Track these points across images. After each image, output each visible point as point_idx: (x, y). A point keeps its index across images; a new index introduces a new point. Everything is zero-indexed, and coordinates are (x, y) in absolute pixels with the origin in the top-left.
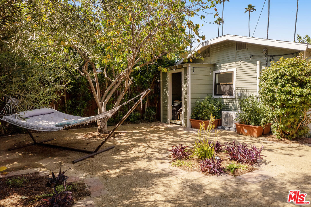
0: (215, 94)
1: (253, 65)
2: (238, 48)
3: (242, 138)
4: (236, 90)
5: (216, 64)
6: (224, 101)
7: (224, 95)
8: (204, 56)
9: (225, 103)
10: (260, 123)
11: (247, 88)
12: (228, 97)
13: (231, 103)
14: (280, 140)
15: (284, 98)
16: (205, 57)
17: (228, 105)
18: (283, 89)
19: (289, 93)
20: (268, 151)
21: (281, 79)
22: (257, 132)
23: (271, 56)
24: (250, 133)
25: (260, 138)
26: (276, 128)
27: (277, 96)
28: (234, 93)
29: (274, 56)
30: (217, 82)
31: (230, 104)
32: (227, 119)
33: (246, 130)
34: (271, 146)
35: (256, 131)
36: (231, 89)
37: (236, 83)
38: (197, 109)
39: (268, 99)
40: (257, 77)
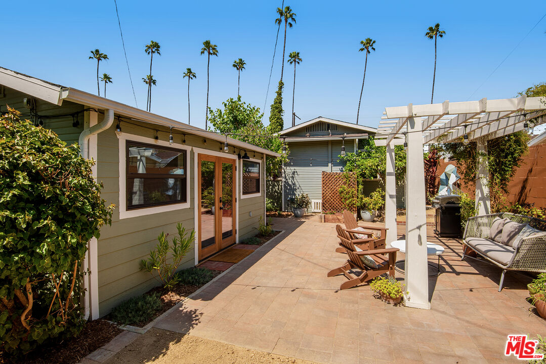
23: (39, 117)
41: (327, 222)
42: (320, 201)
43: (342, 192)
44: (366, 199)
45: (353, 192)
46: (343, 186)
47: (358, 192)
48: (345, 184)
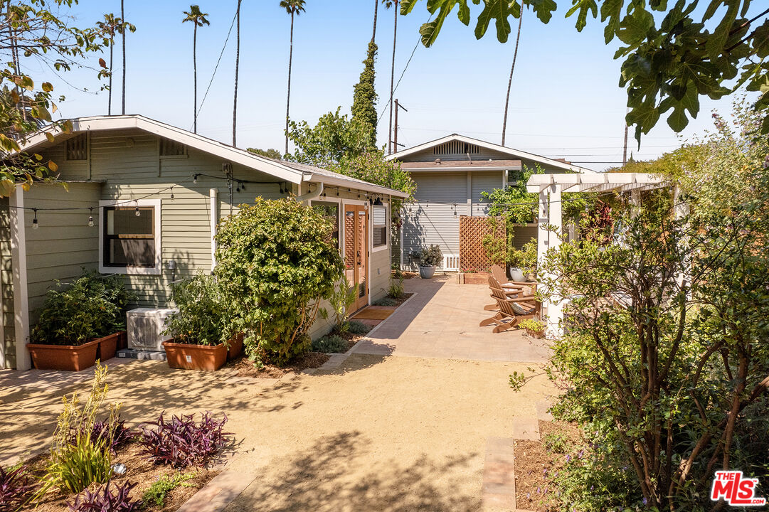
0: (107, 263)
1: (200, 196)
2: (164, 149)
3: (181, 378)
4: (162, 253)
5: (106, 181)
6: (133, 282)
7: (130, 265)
8: (68, 155)
9: (134, 287)
10: (220, 336)
11: (190, 251)
12: (142, 270)
13: (151, 285)
14: (261, 370)
15: (264, 288)
16: (71, 157)
17: (143, 290)
18: (263, 270)
19: (274, 277)
20: (237, 409)
21: (258, 246)
22: (216, 359)
23: (239, 181)
24: (200, 363)
25: (221, 372)
26: (254, 344)
27: (251, 283)
28: (157, 261)
29: (246, 182)
30: (111, 231)
31: (148, 288)
32: (142, 332)
33: (190, 357)
34: (244, 393)
35: (213, 358)
36: (149, 249)
37: (162, 237)
38: (49, 315)
39: (235, 290)
40: (211, 225)
41: (468, 283)
42: (458, 255)
43: (487, 243)
44: (517, 252)
45: (501, 243)
46: (488, 235)
47: (507, 243)
48: (491, 231)
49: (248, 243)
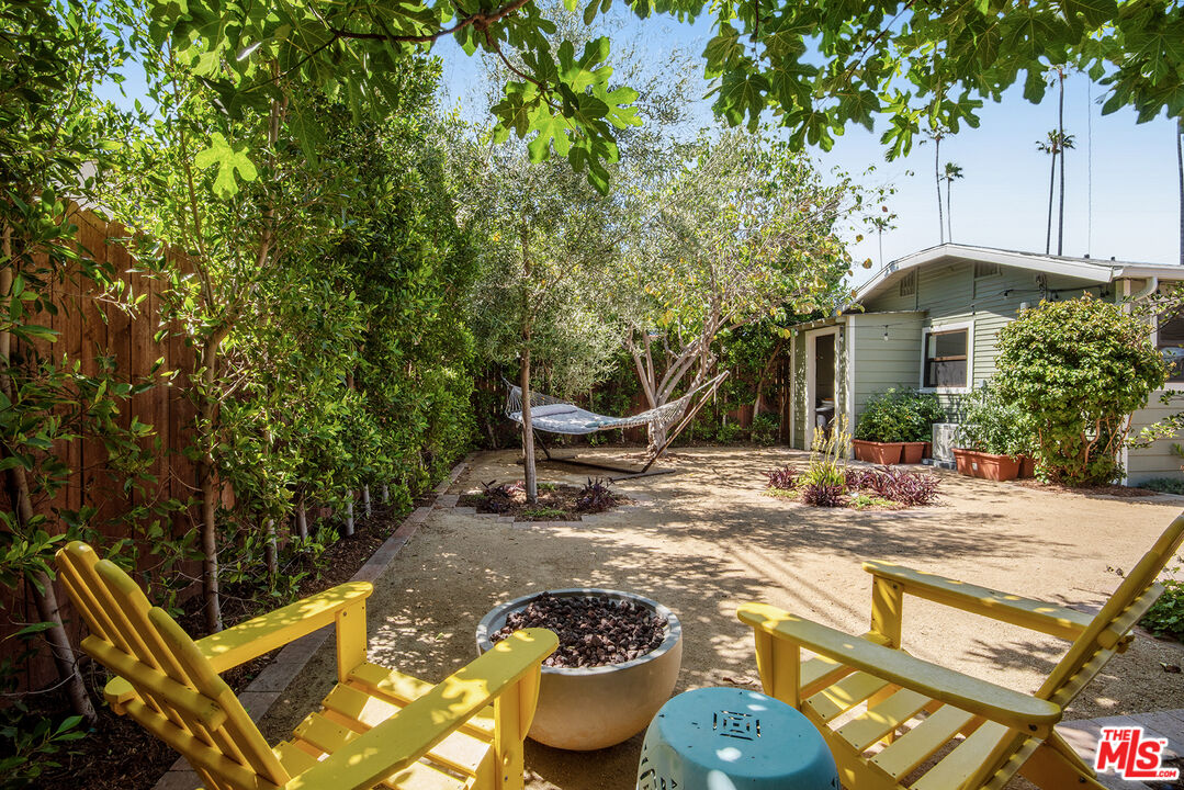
0: (926, 383)
2: (979, 272)
4: (974, 373)
5: (928, 310)
6: (943, 401)
9: (944, 406)
13: (960, 404)
17: (952, 409)
22: (1000, 470)
23: (1052, 291)
25: (1006, 482)
28: (968, 379)
29: (1061, 290)
30: (932, 354)
33: (976, 464)
35: (998, 467)
37: (974, 358)
49: (1014, 345)
